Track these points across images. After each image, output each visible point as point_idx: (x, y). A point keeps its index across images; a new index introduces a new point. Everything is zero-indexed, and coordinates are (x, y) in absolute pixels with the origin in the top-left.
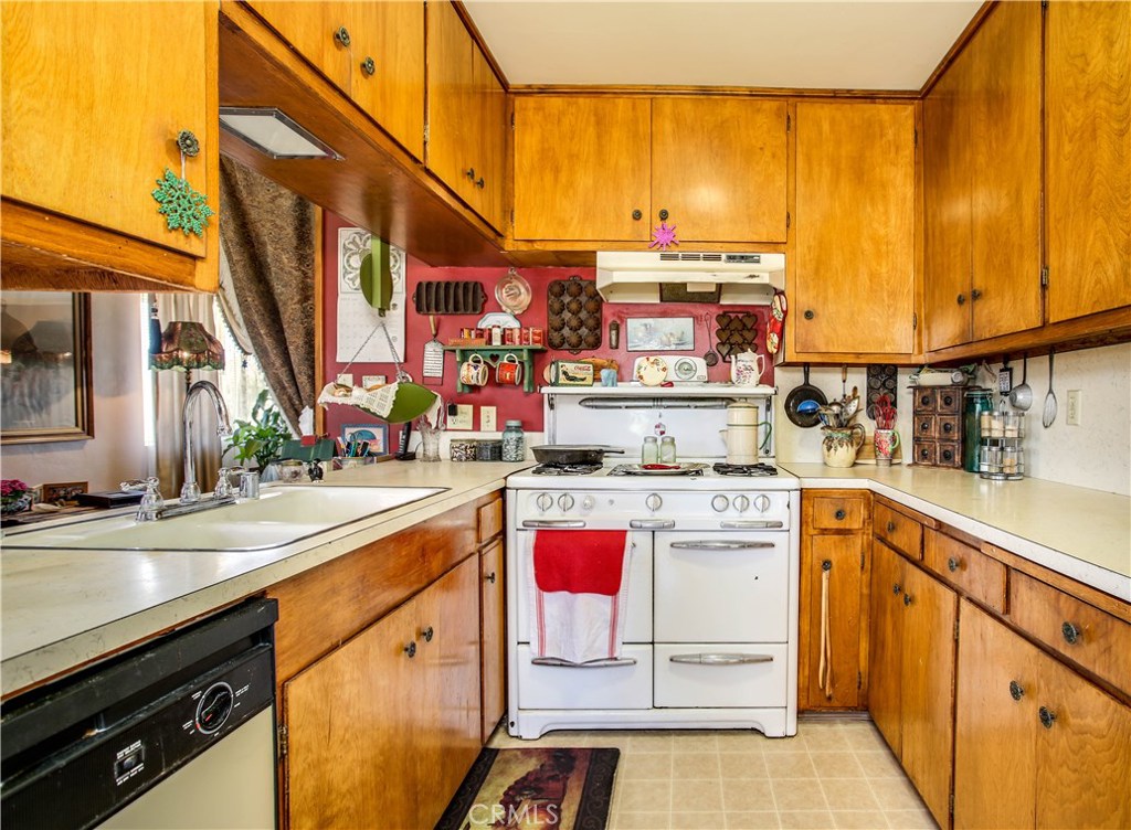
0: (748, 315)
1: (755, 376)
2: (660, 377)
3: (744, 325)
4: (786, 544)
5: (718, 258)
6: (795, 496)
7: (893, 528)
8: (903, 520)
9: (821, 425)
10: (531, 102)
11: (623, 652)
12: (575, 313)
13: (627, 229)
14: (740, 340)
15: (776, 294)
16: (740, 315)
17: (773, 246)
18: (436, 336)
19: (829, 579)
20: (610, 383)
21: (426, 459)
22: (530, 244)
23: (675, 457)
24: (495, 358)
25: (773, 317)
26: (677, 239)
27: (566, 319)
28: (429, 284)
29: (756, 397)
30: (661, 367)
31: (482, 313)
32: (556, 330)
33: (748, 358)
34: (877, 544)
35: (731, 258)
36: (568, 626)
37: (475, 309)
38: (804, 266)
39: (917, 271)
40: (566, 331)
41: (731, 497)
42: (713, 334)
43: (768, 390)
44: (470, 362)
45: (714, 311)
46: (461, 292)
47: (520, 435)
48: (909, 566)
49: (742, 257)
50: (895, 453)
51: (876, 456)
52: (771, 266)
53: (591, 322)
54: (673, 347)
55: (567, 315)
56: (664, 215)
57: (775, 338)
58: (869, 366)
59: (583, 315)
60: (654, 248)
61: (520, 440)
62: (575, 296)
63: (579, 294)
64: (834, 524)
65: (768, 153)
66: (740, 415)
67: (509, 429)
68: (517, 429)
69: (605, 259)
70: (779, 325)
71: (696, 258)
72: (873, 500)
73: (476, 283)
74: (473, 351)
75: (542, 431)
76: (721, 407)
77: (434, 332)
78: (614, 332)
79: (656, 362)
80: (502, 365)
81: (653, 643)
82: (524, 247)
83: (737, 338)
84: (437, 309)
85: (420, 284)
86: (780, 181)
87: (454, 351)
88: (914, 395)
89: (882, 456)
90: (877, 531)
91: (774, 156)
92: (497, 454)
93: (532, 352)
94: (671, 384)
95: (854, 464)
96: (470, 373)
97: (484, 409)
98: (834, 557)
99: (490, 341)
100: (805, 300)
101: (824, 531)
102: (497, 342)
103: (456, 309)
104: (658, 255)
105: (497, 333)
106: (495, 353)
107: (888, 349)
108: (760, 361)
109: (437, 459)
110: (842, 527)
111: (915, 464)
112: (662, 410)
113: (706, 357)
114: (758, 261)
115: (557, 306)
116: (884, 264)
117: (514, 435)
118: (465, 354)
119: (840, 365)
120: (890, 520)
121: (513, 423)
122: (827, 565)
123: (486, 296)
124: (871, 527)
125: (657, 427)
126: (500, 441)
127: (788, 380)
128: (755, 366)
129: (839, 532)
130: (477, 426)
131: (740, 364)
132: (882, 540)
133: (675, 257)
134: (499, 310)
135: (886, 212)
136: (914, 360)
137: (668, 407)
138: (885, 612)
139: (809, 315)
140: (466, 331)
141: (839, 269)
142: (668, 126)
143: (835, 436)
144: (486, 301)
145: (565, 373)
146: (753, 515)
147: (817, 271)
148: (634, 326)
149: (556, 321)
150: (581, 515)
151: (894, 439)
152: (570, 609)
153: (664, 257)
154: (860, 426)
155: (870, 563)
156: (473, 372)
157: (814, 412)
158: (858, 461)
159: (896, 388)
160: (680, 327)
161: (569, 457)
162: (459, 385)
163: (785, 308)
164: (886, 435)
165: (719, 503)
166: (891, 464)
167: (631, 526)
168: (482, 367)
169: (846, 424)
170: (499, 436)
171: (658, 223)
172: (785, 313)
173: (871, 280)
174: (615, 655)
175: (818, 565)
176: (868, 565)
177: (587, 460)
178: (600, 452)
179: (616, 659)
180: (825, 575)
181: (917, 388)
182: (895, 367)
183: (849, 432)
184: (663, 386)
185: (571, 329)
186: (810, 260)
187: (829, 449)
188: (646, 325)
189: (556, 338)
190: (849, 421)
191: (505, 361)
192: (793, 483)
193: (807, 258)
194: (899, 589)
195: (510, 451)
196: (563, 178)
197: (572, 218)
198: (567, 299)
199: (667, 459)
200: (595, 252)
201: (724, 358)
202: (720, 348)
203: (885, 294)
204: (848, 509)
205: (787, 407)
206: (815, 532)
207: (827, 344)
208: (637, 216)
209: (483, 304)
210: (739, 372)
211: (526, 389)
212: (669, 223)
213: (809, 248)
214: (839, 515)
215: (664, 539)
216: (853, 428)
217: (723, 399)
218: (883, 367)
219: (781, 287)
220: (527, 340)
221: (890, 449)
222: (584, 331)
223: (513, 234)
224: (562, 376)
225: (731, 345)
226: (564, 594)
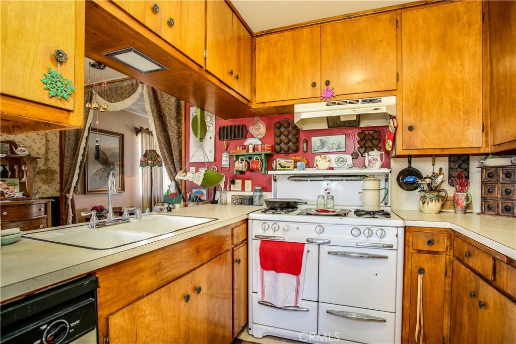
0: (375, 131)
1: (379, 163)
2: (327, 165)
3: (373, 137)
4: (395, 258)
5: (357, 102)
6: (401, 231)
7: (469, 255)
8: (477, 251)
9: (419, 190)
10: (263, 39)
11: (303, 304)
12: (287, 136)
13: (309, 92)
14: (371, 145)
15: (391, 118)
16: (371, 132)
17: (389, 92)
18: (227, 149)
19: (423, 280)
20: (302, 169)
21: (222, 204)
22: (263, 104)
23: (334, 205)
24: (250, 158)
25: (389, 131)
26: (334, 94)
27: (283, 139)
28: (224, 127)
29: (380, 174)
30: (327, 160)
31: (246, 138)
32: (278, 145)
33: (375, 154)
34: (456, 262)
35: (364, 101)
36: (275, 288)
37: (242, 137)
38: (408, 101)
39: (484, 97)
40: (282, 145)
41: (362, 229)
42: (356, 142)
43: (386, 171)
44: (240, 160)
45: (357, 131)
46: (236, 130)
47: (261, 193)
48: (482, 282)
49: (371, 100)
50: (468, 206)
51: (455, 208)
52: (387, 103)
53: (294, 140)
54: (335, 150)
55: (283, 137)
56: (328, 83)
57: (390, 143)
58: (450, 156)
59: (290, 136)
60: (323, 100)
61: (261, 196)
62: (286, 128)
63: (289, 127)
64: (427, 248)
65: (385, 42)
66: (370, 184)
67: (256, 191)
68: (260, 191)
69: (298, 108)
70: (393, 135)
71: (345, 103)
72: (452, 235)
73: (243, 125)
74: (241, 155)
75: (271, 192)
76: (360, 180)
77: (226, 148)
78: (305, 144)
79: (325, 158)
80: (253, 161)
81: (318, 302)
82: (261, 106)
83: (369, 144)
84: (227, 138)
85: (220, 127)
86: (393, 57)
87: (233, 156)
88: (482, 172)
89: (459, 208)
90: (457, 255)
91: (388, 43)
92: (251, 202)
93: (267, 155)
94: (332, 169)
95: (440, 212)
96: (239, 165)
97: (246, 182)
98: (426, 267)
99: (248, 151)
100: (409, 120)
101: (420, 251)
102: (251, 151)
103: (235, 137)
104: (325, 103)
105: (251, 147)
106: (250, 156)
107: (463, 145)
108: (381, 155)
109: (226, 204)
110: (432, 250)
111: (482, 213)
112: (329, 182)
113: (352, 155)
114: (380, 102)
115: (278, 133)
116: (460, 95)
117: (258, 194)
118: (237, 157)
119: (431, 156)
120: (466, 249)
121: (258, 188)
122: (421, 271)
123: (247, 130)
124: (452, 251)
125: (326, 190)
126: (253, 196)
127: (398, 166)
128: (379, 158)
129: (429, 252)
130: (243, 189)
131: (370, 157)
132: (460, 261)
133: (334, 104)
134: (252, 136)
135: (462, 64)
136: (482, 151)
137: (332, 180)
138: (462, 306)
139: (411, 128)
140: (238, 147)
141: (430, 102)
142: (329, 38)
143: (427, 196)
144: (247, 133)
145: (280, 164)
146: (375, 240)
147: (416, 104)
148: (315, 141)
149: (278, 140)
150: (283, 234)
151: (467, 198)
152: (276, 280)
153: (328, 104)
154: (444, 190)
155: (450, 272)
156: (240, 165)
157: (414, 183)
158: (442, 210)
159: (468, 168)
160: (338, 140)
161: (280, 205)
162: (235, 171)
163: (396, 126)
164: (462, 196)
165: (355, 232)
166: (465, 213)
167: (307, 241)
168: (244, 162)
169: (433, 188)
170: (251, 194)
171: (324, 87)
172: (396, 128)
173: (451, 105)
174: (298, 305)
175: (415, 270)
176: (450, 274)
177: (289, 206)
178: (296, 203)
179: (298, 307)
180: (420, 277)
181: (484, 168)
182: (468, 155)
183: (437, 194)
184: (328, 169)
185: (285, 144)
186: (412, 98)
187: (424, 203)
188: (321, 140)
189: (278, 148)
190: (436, 187)
191: (254, 160)
192: (400, 223)
193: (410, 96)
194: (474, 295)
195: (256, 200)
196: (278, 72)
197: (282, 90)
198: (283, 129)
199: (330, 206)
200: (293, 105)
201: (362, 155)
202: (360, 149)
203: (462, 113)
204: (436, 240)
205: (398, 180)
206: (414, 251)
207: (422, 144)
208: (314, 85)
209: (246, 134)
210: (370, 162)
211: (263, 172)
212: (330, 87)
213: (411, 91)
214: (430, 243)
215: (325, 249)
216: (439, 191)
217: (361, 176)
218: (459, 156)
219: (394, 114)
220: (264, 150)
221: (465, 203)
222: (291, 144)
223: (256, 101)
224: (278, 166)
225: (366, 148)
226: (273, 272)
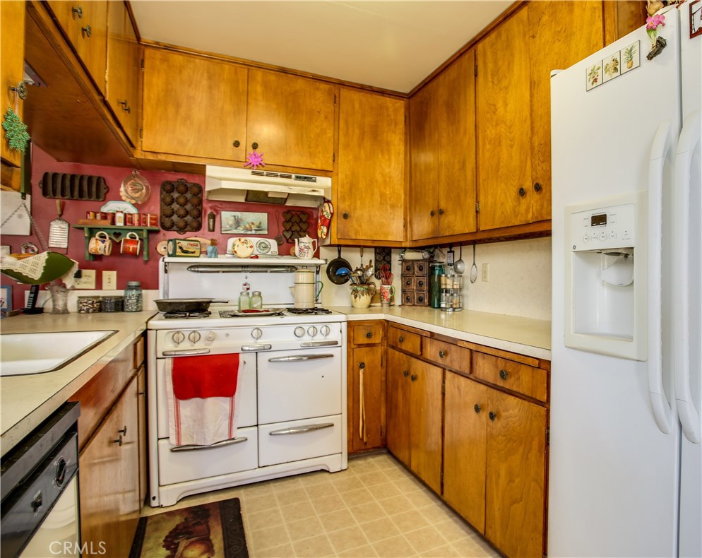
0: (303, 213)
1: (311, 252)
2: (249, 252)
3: (301, 219)
4: (340, 353)
5: (289, 177)
6: (345, 325)
7: (402, 340)
8: (408, 334)
9: (350, 282)
10: (158, 53)
11: (238, 434)
12: (182, 205)
13: (230, 152)
14: (298, 229)
15: (325, 202)
16: (298, 213)
17: (325, 173)
18: (61, 215)
19: (364, 374)
21: (58, 313)
22: (155, 155)
23: (262, 305)
24: (117, 235)
25: (324, 216)
26: (263, 163)
27: (175, 209)
28: (55, 175)
29: (311, 266)
30: (249, 245)
31: (105, 200)
32: (167, 217)
33: (306, 240)
34: (391, 351)
35: (298, 178)
36: (200, 421)
37: (98, 197)
38: (343, 186)
39: (405, 194)
40: (175, 218)
41: (306, 328)
42: (280, 224)
44: (97, 237)
45: (281, 211)
46: (85, 183)
47: (139, 292)
48: (412, 360)
49: (305, 178)
50: (392, 299)
51: (381, 301)
52: (323, 185)
53: (195, 212)
54: (254, 232)
55: (175, 206)
56: (255, 146)
57: (325, 230)
58: (376, 248)
59: (188, 207)
60: (248, 167)
61: (139, 296)
62: (182, 193)
64: (366, 341)
65: (322, 116)
66: (304, 277)
67: (131, 288)
68: (136, 288)
69: (211, 171)
70: (328, 221)
71: (275, 175)
72: (386, 324)
73: (99, 178)
74: (100, 229)
75: (158, 289)
76: (288, 272)
77: (59, 212)
78: (211, 220)
79: (245, 242)
81: (257, 425)
82: (150, 157)
83: (296, 228)
84: (63, 195)
85: (46, 174)
86: (330, 134)
87: (82, 228)
88: (402, 264)
89: (385, 301)
90: (391, 343)
91: (326, 117)
92: (120, 306)
93: (150, 232)
94: (257, 257)
95: (370, 306)
96: (98, 246)
97: (105, 273)
98: (366, 361)
99: (113, 222)
100: (344, 207)
101: (360, 346)
102: (120, 223)
103: (81, 195)
104: (250, 171)
105: (119, 217)
106: (118, 231)
107: (389, 238)
108: (313, 243)
109: (65, 312)
110: (370, 342)
111: (403, 305)
112: (248, 274)
113: (276, 239)
114: (315, 181)
115: (168, 199)
116: (388, 189)
117: (134, 292)
118: (92, 232)
119: (359, 246)
120: (399, 335)
121: (134, 283)
123: (108, 188)
124: (386, 342)
125: (245, 285)
126: (123, 297)
127: (328, 255)
128: (311, 246)
129: (368, 345)
130: (99, 285)
131: (302, 245)
132: (393, 347)
133: (261, 174)
134: (120, 199)
135: (390, 159)
136: (403, 245)
137: (252, 272)
138: (397, 388)
139: (345, 216)
140: (92, 214)
141: (363, 190)
142: (259, 89)
143: (359, 289)
145: (181, 248)
146: (320, 338)
147: (350, 190)
148: (227, 217)
149: (167, 210)
150: (206, 345)
151: (391, 291)
152: (201, 409)
153: (254, 173)
154: (373, 283)
155: (386, 362)
156: (101, 245)
157: (345, 275)
158: (373, 304)
159: (390, 260)
160: (258, 218)
161: (187, 306)
162: (87, 255)
163: (332, 211)
164: (387, 287)
165: (299, 332)
166: (390, 306)
167: (242, 350)
168: (107, 241)
169: (364, 282)
171: (251, 150)
172: (332, 214)
173: (381, 198)
174: (233, 437)
175: (356, 367)
176: (384, 364)
177: (199, 308)
178: (209, 302)
179: (233, 439)
180: (361, 371)
181: (404, 261)
182: (391, 249)
183: (367, 287)
184: (251, 258)
185: (179, 217)
186: (347, 183)
187: (356, 297)
188: (235, 217)
189: (167, 222)
190: (367, 280)
191: (127, 238)
192: (343, 318)
193: (345, 181)
194: (407, 373)
195: (131, 303)
196: (183, 111)
197: (189, 140)
198: (176, 195)
199: (256, 306)
200: (205, 166)
201: (287, 241)
202: (286, 233)
203: (388, 207)
204: (373, 332)
205: (328, 272)
206: (355, 347)
207: (356, 234)
208: (237, 144)
210: (301, 250)
211: (145, 259)
212: (258, 151)
213: (346, 175)
214: (369, 336)
215: (264, 357)
216: (369, 284)
217: (289, 266)
218: (384, 248)
219: (329, 198)
220: (145, 222)
221: (389, 296)
222: (189, 218)
223: (141, 146)
224: (178, 250)
225: (293, 232)
226: (198, 399)
